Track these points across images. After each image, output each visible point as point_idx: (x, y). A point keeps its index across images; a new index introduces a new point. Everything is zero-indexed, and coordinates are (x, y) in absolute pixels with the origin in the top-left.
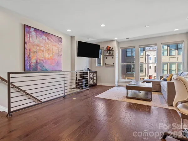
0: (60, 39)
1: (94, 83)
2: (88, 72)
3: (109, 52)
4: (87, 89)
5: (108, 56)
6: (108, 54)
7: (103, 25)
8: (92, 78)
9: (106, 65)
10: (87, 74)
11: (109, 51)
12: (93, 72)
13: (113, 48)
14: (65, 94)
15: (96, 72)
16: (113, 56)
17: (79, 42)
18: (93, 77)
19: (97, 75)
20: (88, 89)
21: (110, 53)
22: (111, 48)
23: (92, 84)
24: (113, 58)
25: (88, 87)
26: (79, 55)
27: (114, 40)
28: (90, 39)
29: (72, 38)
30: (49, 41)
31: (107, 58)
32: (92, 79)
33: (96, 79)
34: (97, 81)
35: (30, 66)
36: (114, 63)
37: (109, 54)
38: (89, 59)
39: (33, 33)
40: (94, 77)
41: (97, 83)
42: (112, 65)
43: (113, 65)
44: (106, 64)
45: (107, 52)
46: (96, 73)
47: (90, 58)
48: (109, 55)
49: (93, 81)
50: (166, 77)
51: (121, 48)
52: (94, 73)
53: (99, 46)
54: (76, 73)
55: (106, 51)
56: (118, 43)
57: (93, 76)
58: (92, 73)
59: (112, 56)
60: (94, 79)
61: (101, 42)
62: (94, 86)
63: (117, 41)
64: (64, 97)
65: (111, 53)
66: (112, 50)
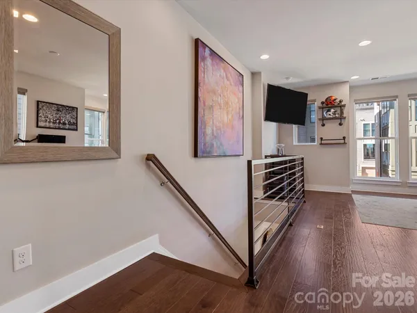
0: (241, 79)
3: (332, 110)
5: (329, 119)
7: (365, 43)
9: (323, 142)
11: (332, 107)
13: (341, 101)
16: (342, 121)
17: (269, 86)
20: (304, 201)
21: (336, 112)
22: (338, 100)
24: (341, 125)
25: (304, 197)
27: (345, 83)
30: (228, 82)
35: (205, 145)
36: (345, 138)
37: (333, 114)
39: (209, 61)
42: (342, 141)
44: (322, 139)
45: (329, 111)
48: (334, 118)
51: (355, 101)
53: (306, 95)
55: (323, 108)
65: (339, 111)
66: (341, 106)
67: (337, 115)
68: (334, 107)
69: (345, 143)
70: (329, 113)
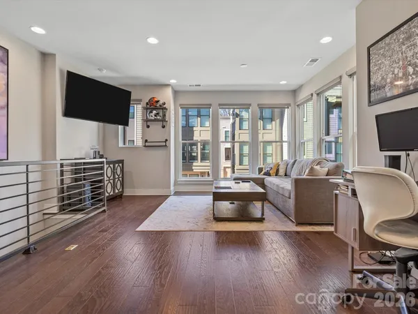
1: (117, 191)
2: (102, 163)
3: (154, 112)
4: (101, 210)
5: (151, 120)
6: (152, 116)
8: (112, 178)
9: (147, 144)
10: (102, 168)
11: (155, 109)
12: (114, 163)
13: (164, 104)
14: (32, 239)
15: (122, 162)
16: (164, 124)
17: (69, 73)
18: (114, 176)
19: (122, 170)
20: (104, 211)
21: (158, 114)
22: (161, 102)
23: (112, 193)
24: (164, 127)
25: (104, 205)
26: (70, 111)
27: (168, 85)
28: (105, 71)
29: (45, 57)
31: (148, 127)
32: (112, 181)
33: (121, 179)
34: (122, 185)
36: (167, 140)
37: (155, 115)
38: (99, 126)
40: (117, 177)
41: (123, 191)
43: (164, 145)
44: (146, 141)
45: (151, 112)
46: (121, 165)
47: (101, 124)
48: (155, 120)
49: (114, 187)
50: (269, 169)
51: (180, 105)
52: (117, 165)
53: (130, 93)
54: (62, 165)
55: (147, 109)
56: (176, 93)
57: (114, 172)
58: (112, 166)
59: (163, 121)
60: (117, 180)
61: (134, 86)
62: (116, 198)
63: (172, 88)
64: (27, 251)
65: (161, 114)
66: (163, 108)
67: (158, 118)
68: (156, 108)
69: (166, 146)
70: (151, 114)
